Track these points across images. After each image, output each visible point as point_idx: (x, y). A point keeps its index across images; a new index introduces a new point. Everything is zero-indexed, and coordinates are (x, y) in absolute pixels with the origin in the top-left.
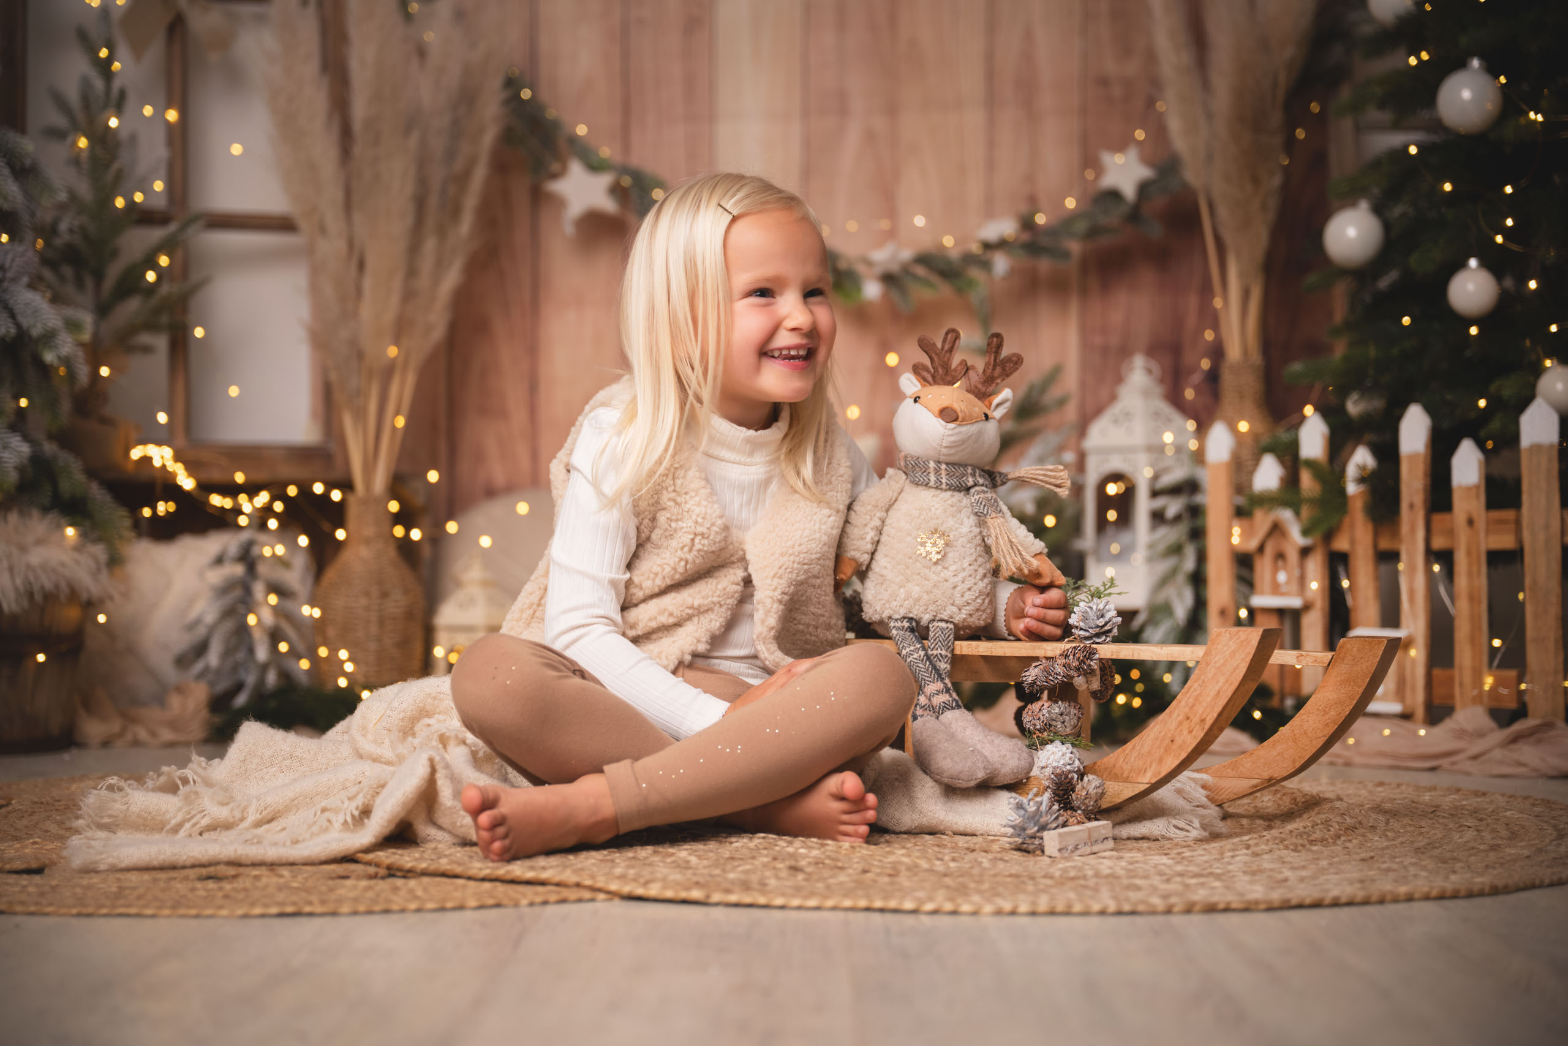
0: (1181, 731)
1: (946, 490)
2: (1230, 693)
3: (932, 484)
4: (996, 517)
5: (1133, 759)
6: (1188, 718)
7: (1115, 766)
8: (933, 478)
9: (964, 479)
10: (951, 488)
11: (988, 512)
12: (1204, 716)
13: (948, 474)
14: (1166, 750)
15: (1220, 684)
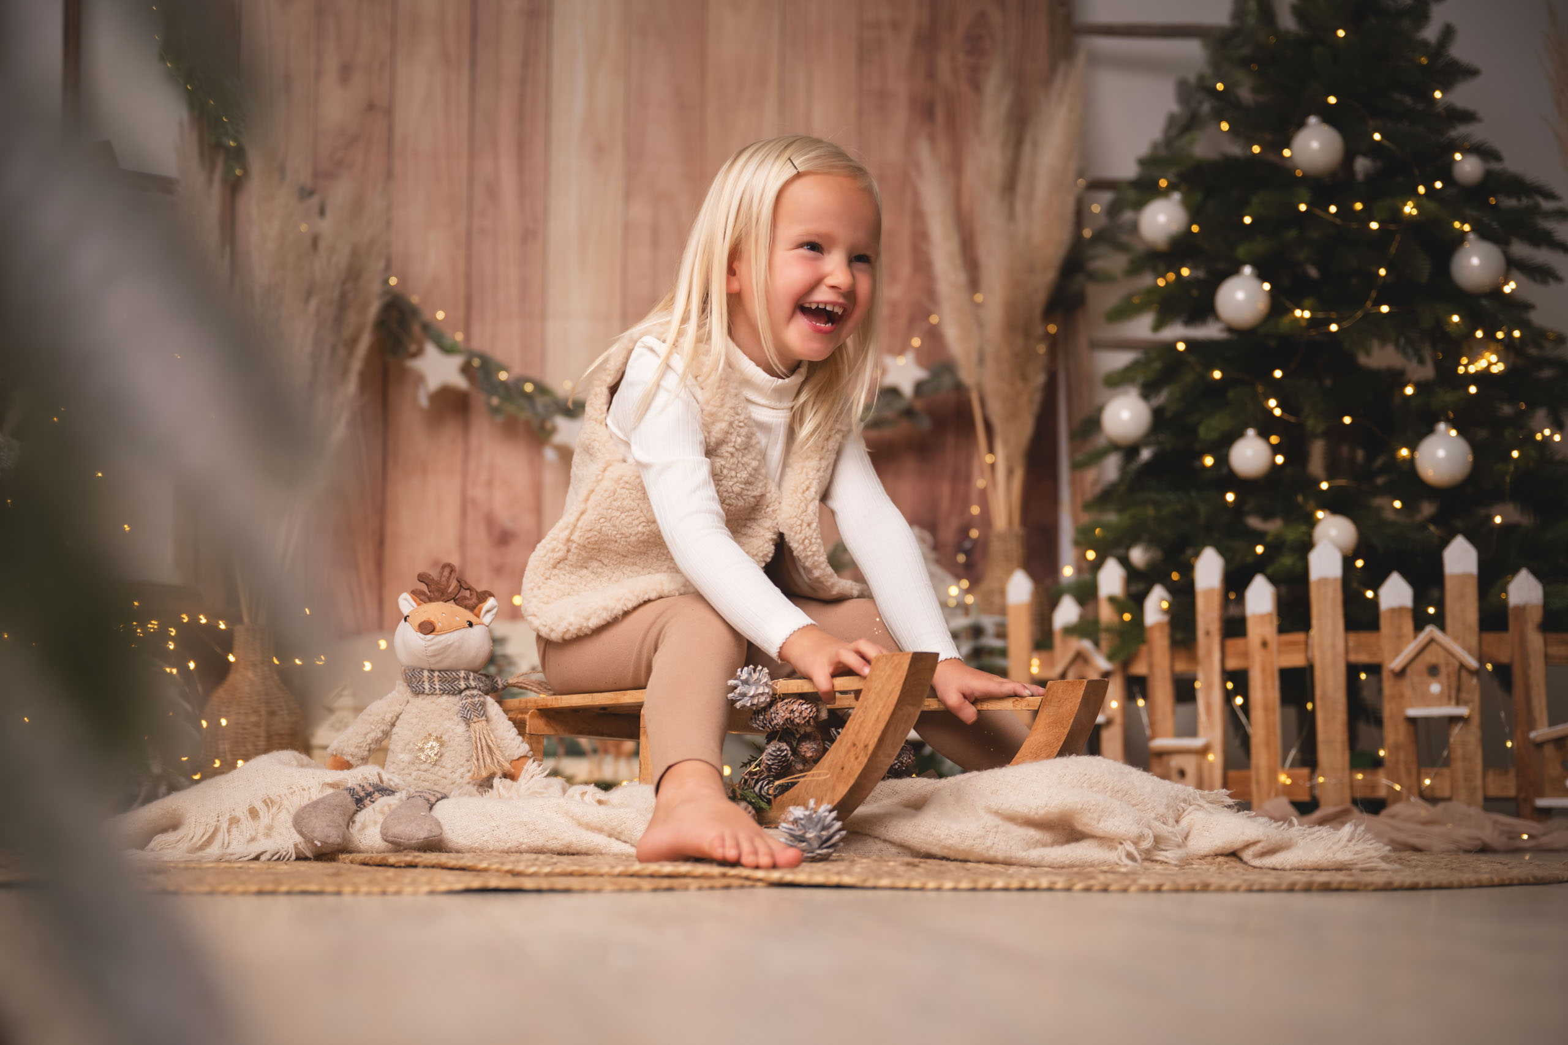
0: (849, 757)
1: (441, 695)
2: (887, 718)
3: (427, 691)
4: (478, 721)
5: (812, 789)
6: (854, 745)
7: (798, 796)
8: (427, 686)
9: (456, 683)
10: (444, 692)
11: (470, 717)
12: (867, 742)
13: (440, 681)
14: (838, 778)
15: (879, 709)
